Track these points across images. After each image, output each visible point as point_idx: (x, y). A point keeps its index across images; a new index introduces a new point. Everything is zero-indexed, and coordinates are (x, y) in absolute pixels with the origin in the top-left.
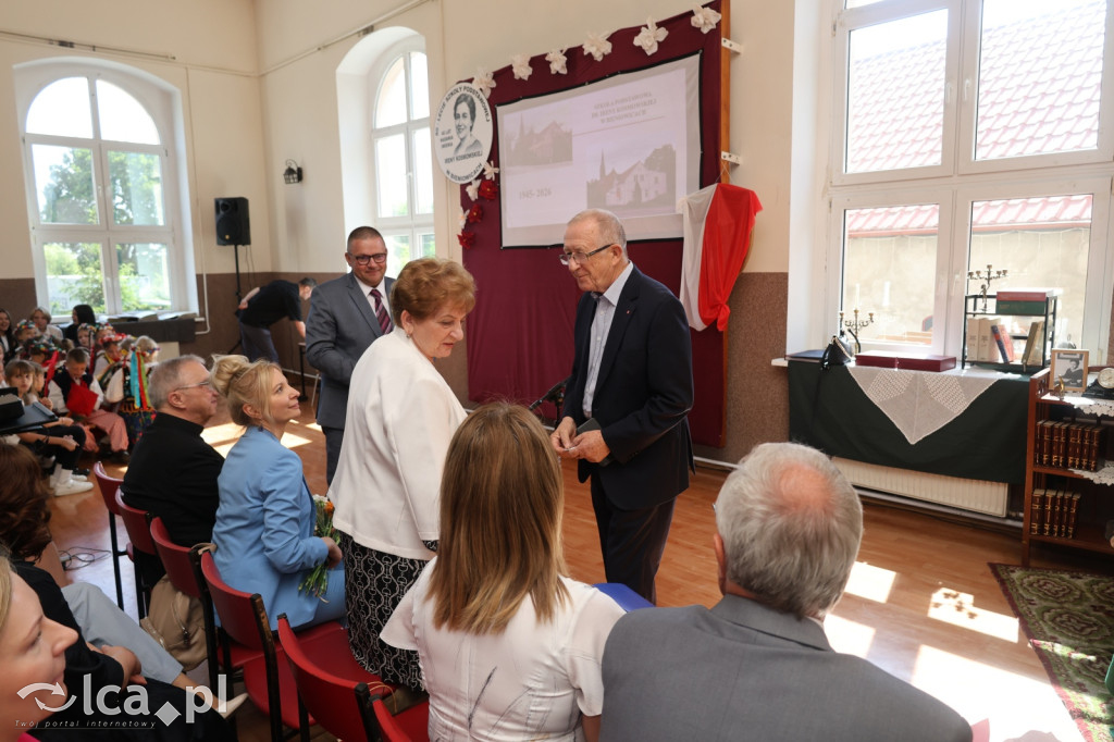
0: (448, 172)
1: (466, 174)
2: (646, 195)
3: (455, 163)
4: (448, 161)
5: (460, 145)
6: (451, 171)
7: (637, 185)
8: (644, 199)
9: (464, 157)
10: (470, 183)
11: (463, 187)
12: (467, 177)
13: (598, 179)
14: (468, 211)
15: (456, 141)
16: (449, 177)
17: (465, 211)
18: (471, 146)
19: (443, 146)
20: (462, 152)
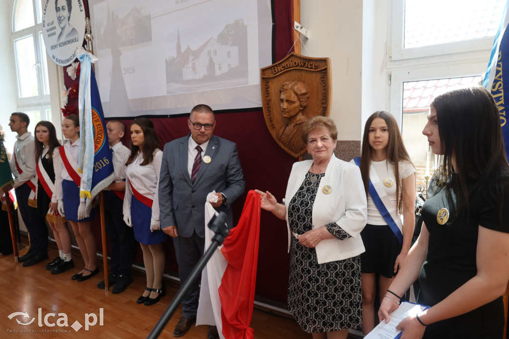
0: (54, 57)
1: (67, 58)
2: (220, 68)
3: (59, 48)
4: (53, 47)
5: (61, 33)
6: (56, 57)
7: (211, 60)
8: (218, 73)
9: (65, 44)
10: (70, 65)
11: (65, 68)
12: (68, 61)
13: (175, 56)
14: (70, 89)
15: (58, 31)
16: (55, 61)
17: (67, 89)
18: (69, 34)
19: (49, 36)
20: (63, 39)
